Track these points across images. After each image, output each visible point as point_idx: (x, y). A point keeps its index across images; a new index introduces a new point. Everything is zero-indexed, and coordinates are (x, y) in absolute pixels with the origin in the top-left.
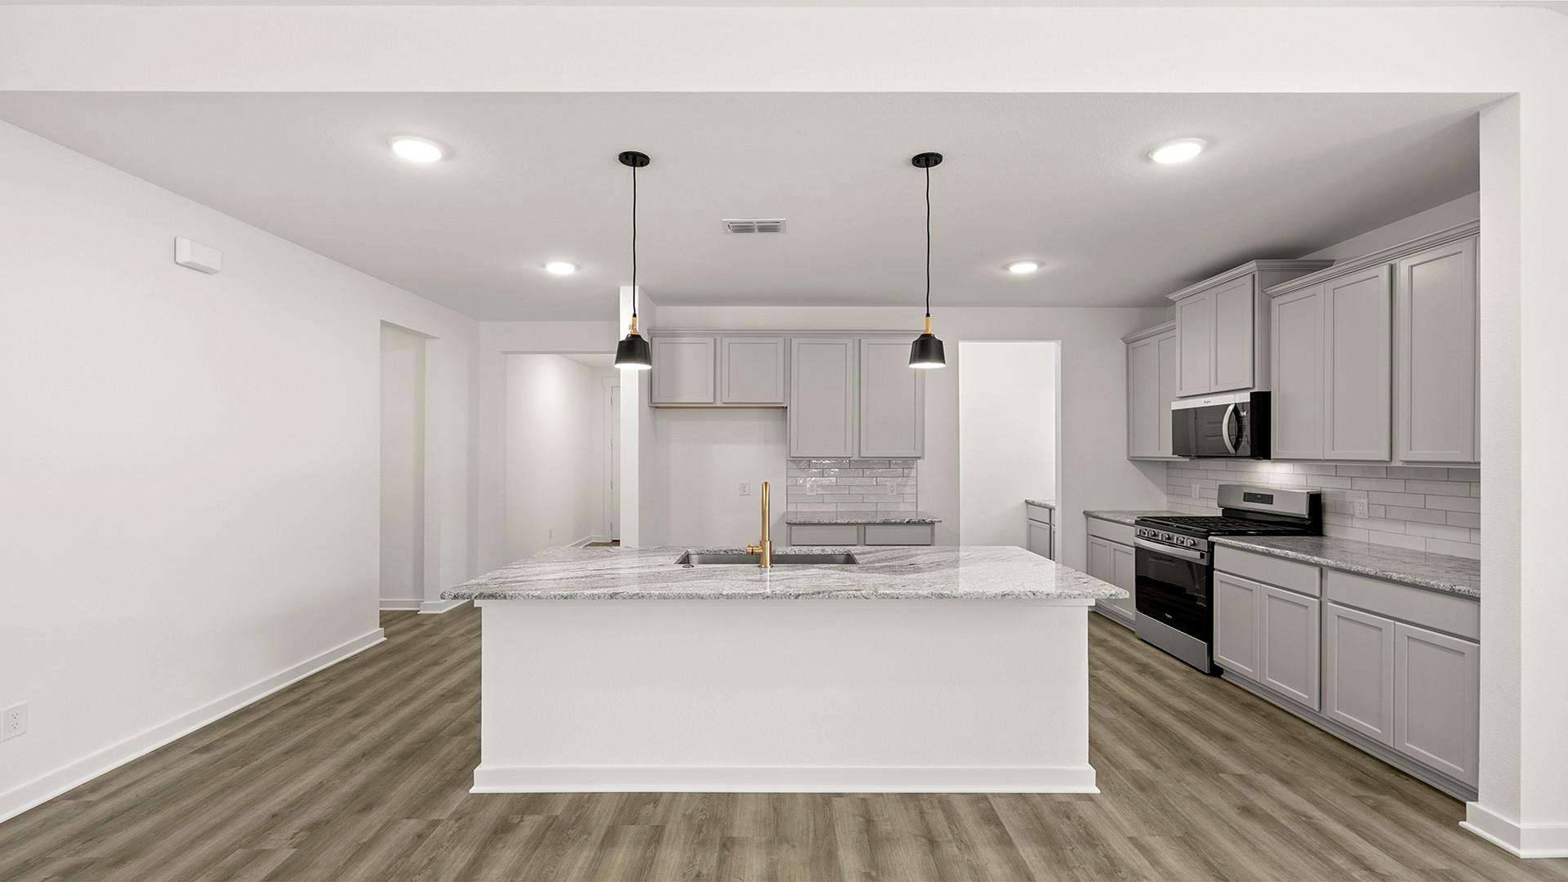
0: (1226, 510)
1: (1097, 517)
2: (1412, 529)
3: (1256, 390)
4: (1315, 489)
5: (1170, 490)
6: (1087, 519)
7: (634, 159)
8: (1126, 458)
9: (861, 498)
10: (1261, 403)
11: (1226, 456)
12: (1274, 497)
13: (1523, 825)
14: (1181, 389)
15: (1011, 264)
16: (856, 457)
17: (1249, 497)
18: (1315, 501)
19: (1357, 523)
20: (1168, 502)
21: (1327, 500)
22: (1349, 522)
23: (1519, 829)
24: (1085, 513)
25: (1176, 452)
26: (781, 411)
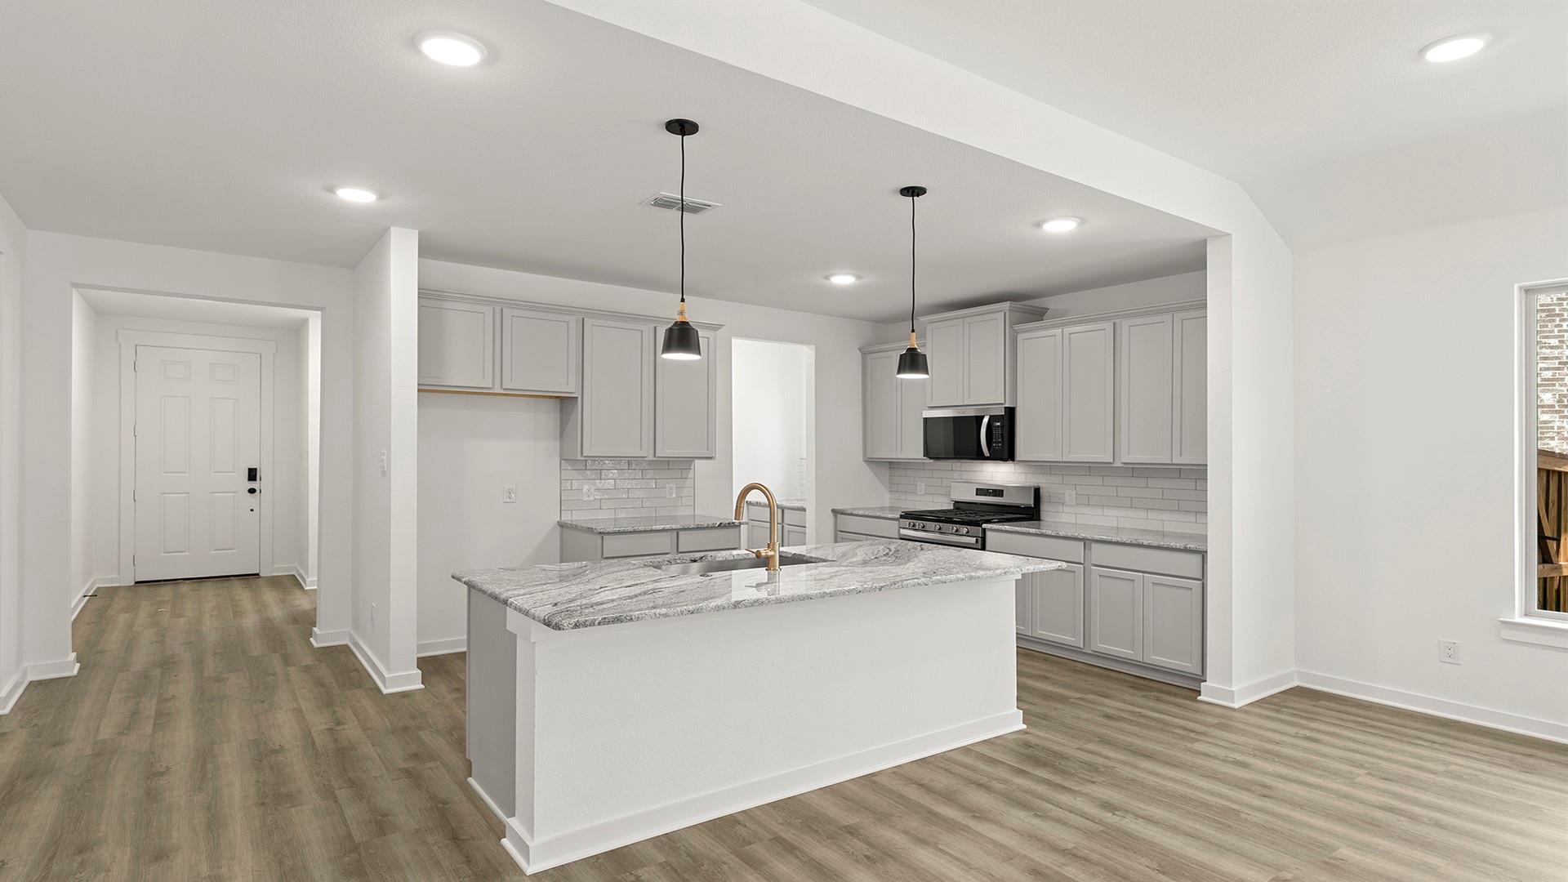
0: (956, 504)
1: (851, 514)
2: (1107, 512)
3: (1007, 405)
4: (1036, 485)
5: (892, 488)
6: (836, 517)
7: (682, 127)
8: (861, 458)
9: (639, 502)
10: (1009, 414)
12: (1004, 492)
13: (1234, 688)
14: (932, 399)
15: (831, 275)
16: (651, 458)
17: (979, 492)
18: (1036, 495)
19: (1066, 509)
20: (891, 499)
21: (1043, 493)
22: (1060, 508)
23: (1233, 691)
24: (834, 511)
25: (927, 453)
26: (565, 403)
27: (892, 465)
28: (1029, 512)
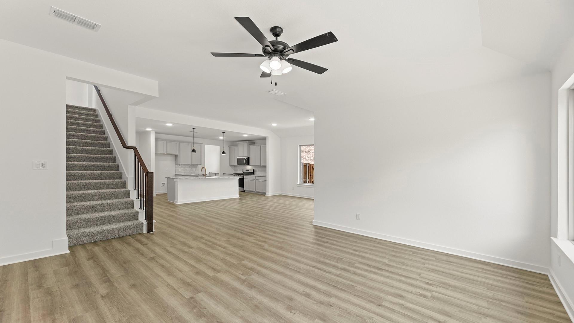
0: (243, 172)
4: (253, 169)
5: (235, 170)
8: (228, 165)
10: (249, 158)
11: (244, 165)
12: (249, 170)
14: (238, 156)
15: (219, 137)
16: (190, 164)
17: (246, 170)
18: (254, 170)
21: (255, 170)
22: (257, 173)
24: (224, 174)
25: (238, 164)
26: (176, 156)
27: (235, 166)
28: (253, 173)
